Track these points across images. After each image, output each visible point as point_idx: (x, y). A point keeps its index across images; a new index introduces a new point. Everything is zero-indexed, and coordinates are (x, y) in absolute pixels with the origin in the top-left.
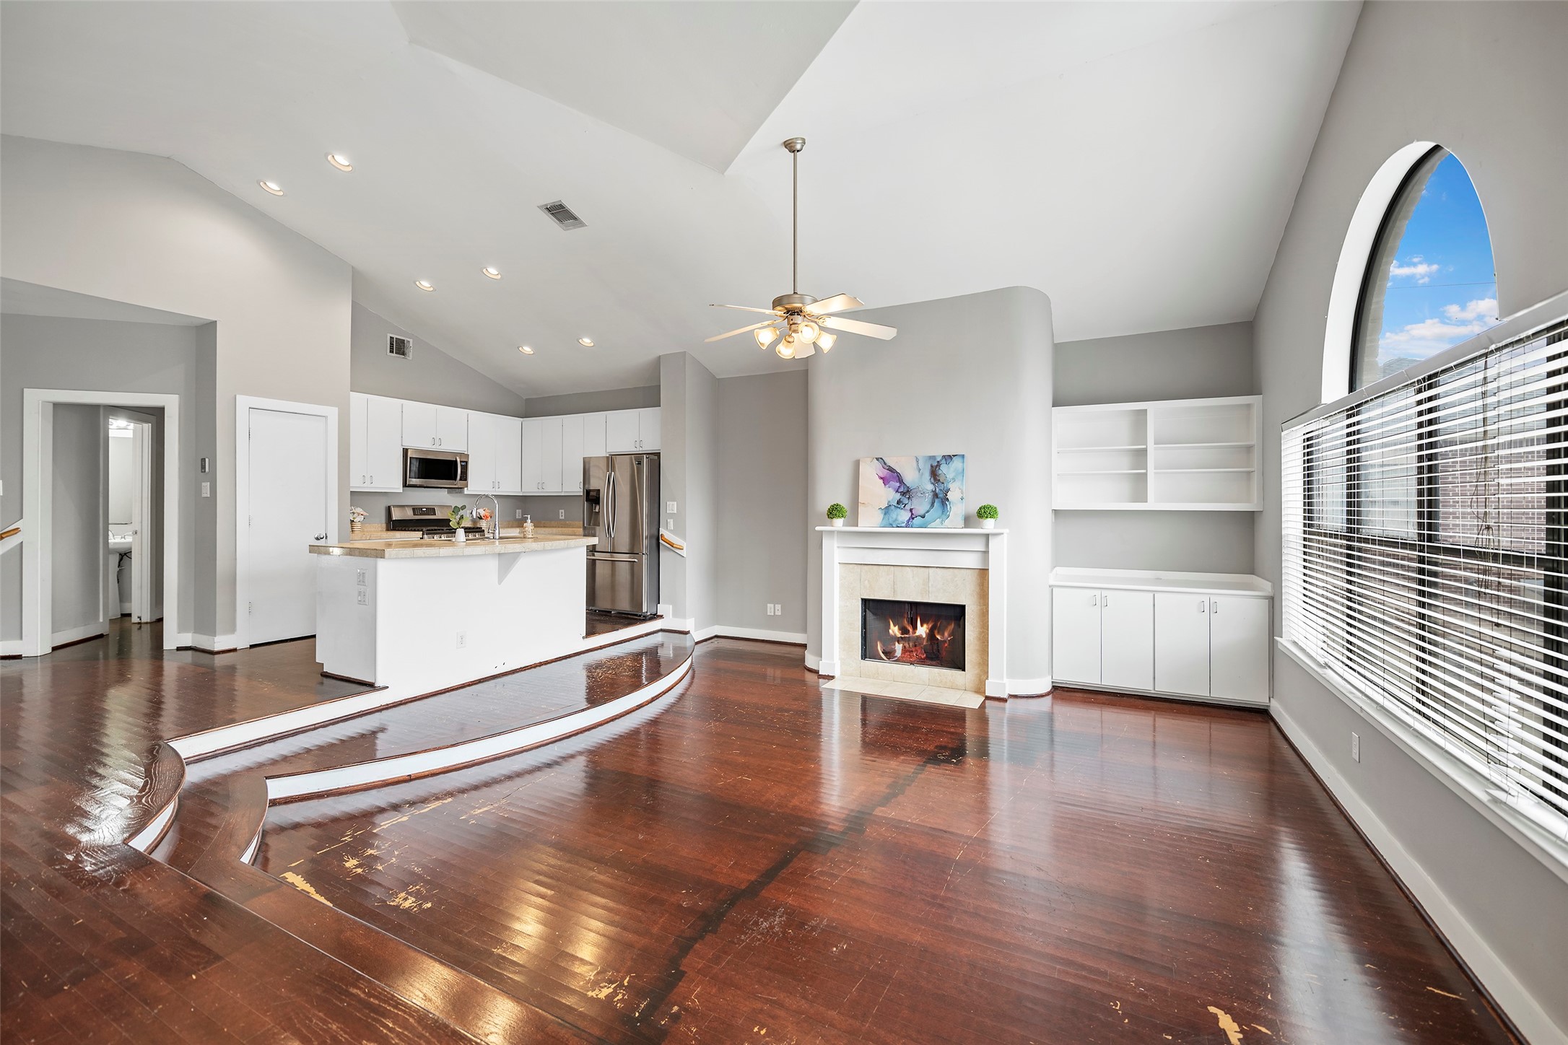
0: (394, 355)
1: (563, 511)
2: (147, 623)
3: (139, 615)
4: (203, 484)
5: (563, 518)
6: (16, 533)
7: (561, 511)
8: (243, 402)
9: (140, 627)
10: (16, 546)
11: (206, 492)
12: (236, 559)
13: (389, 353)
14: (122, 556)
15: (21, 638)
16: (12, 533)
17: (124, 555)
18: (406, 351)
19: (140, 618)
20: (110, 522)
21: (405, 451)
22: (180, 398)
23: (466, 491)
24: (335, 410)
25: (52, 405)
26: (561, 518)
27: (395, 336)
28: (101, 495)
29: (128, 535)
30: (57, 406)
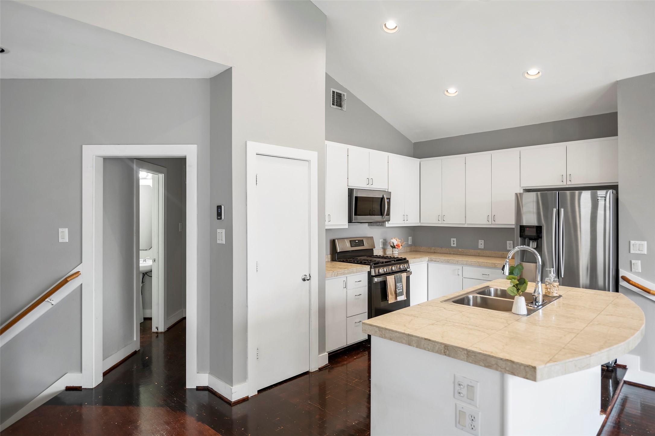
0: (335, 107)
1: (455, 239)
2: (161, 333)
3: (157, 326)
4: (219, 231)
5: (455, 245)
6: (77, 276)
7: (452, 239)
8: (253, 147)
9: (158, 335)
10: (78, 287)
11: (221, 239)
12: (247, 306)
13: (332, 106)
14: (144, 275)
15: (81, 371)
16: (74, 276)
17: (147, 274)
18: (343, 103)
19: (157, 328)
20: (140, 248)
21: (351, 191)
22: (198, 147)
23: (387, 225)
24: (315, 154)
25: (102, 159)
26: (452, 245)
27: (336, 91)
28: (135, 234)
29: (148, 259)
30: (107, 160)
